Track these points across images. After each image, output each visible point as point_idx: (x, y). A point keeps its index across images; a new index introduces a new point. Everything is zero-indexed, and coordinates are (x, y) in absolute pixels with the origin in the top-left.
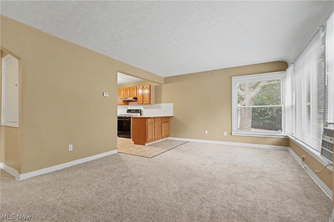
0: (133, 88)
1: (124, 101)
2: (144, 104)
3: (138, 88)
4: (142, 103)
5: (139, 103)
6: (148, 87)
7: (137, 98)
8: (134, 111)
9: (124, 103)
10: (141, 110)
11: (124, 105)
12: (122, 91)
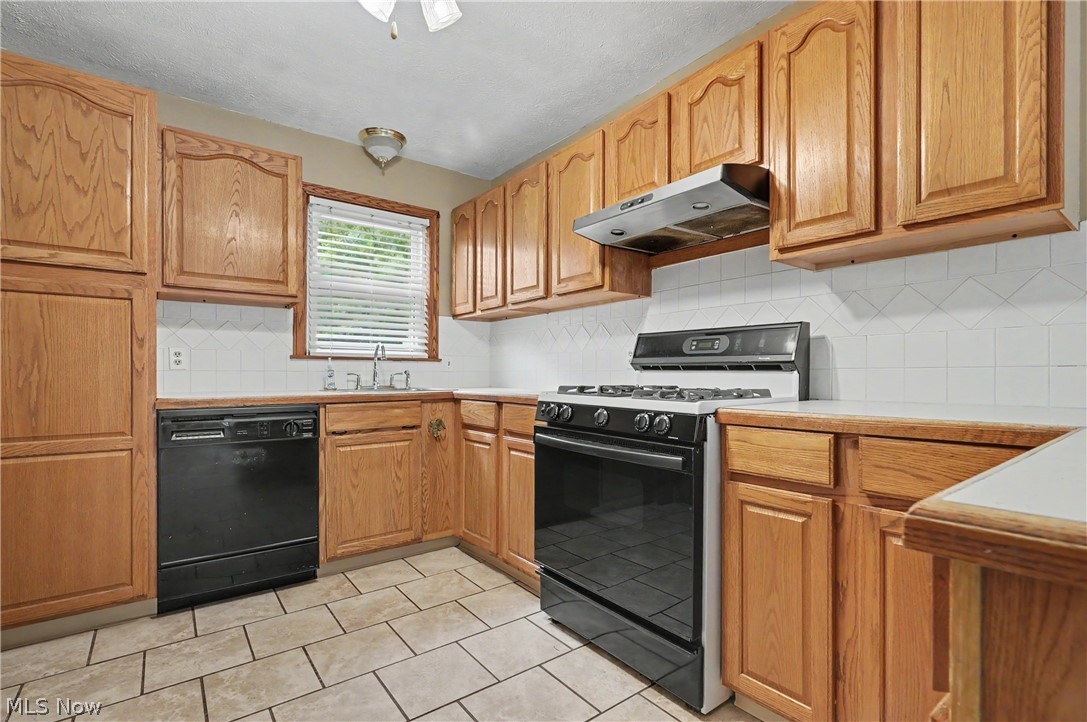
1: (609, 253)
2: (891, 232)
3: (776, 54)
4: (864, 221)
5: (804, 234)
7: (779, 175)
8: (722, 344)
9: (613, 269)
10: (804, 327)
11: (612, 289)
12: (594, 164)
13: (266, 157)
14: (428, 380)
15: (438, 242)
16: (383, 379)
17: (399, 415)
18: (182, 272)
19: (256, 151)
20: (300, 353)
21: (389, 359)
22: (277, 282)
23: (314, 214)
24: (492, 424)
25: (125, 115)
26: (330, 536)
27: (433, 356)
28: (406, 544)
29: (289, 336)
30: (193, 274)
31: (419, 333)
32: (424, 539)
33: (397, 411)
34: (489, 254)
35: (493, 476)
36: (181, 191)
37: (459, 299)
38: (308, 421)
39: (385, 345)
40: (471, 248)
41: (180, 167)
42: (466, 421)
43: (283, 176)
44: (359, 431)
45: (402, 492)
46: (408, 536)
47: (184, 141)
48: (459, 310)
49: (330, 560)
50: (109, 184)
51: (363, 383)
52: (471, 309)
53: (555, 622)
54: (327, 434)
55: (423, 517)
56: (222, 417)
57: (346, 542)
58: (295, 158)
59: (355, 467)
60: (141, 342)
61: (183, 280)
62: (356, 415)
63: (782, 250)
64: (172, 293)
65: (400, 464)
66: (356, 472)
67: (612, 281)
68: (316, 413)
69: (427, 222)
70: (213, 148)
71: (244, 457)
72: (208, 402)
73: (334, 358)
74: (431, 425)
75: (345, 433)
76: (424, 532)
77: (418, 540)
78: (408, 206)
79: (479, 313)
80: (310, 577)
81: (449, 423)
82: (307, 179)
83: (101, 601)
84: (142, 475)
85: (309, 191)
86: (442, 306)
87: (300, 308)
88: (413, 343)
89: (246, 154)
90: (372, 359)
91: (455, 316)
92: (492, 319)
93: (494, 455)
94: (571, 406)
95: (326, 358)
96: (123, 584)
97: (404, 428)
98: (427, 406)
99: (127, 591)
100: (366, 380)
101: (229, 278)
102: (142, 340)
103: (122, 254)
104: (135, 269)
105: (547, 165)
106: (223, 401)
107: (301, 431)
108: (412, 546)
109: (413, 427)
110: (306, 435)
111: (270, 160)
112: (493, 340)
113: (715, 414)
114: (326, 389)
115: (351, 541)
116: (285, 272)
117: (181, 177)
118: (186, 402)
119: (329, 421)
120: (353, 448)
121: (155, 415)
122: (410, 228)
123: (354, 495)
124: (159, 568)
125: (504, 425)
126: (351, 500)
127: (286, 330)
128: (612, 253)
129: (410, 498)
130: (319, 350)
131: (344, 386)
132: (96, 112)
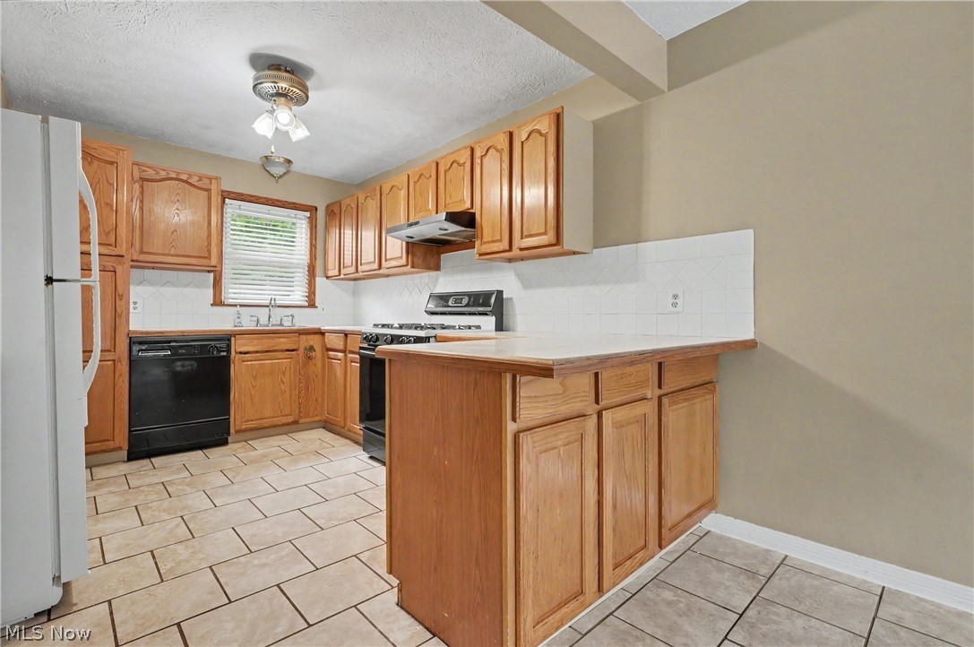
0: (452, 158)
1: (412, 246)
2: (515, 252)
3: (478, 154)
4: (505, 245)
5: (486, 248)
6: (546, 125)
7: (478, 217)
8: (465, 301)
9: (413, 255)
10: (500, 293)
11: (413, 267)
12: (403, 193)
13: (197, 178)
14: (306, 320)
15: (316, 227)
16: (276, 320)
17: (284, 343)
18: (142, 252)
19: (190, 176)
20: (218, 302)
21: (279, 306)
22: (204, 257)
23: (229, 210)
24: (341, 347)
25: (112, 163)
26: (237, 417)
27: (312, 305)
28: (288, 424)
29: (211, 291)
30: (150, 253)
31: (302, 289)
32: (300, 421)
33: (282, 340)
34: (348, 234)
35: (343, 379)
36: (142, 202)
37: (330, 266)
38: (223, 345)
39: (276, 297)
40: (338, 231)
41: (142, 187)
42: (329, 346)
43: (209, 190)
44: (258, 352)
45: (285, 391)
46: (290, 419)
47: (144, 171)
48: (330, 274)
49: (238, 432)
50: (103, 204)
51: (261, 323)
52: (337, 273)
53: (371, 458)
54: (236, 353)
55: (300, 408)
56: (169, 342)
57: (247, 421)
58: (216, 178)
59: (254, 374)
60: (121, 297)
61: (142, 257)
62: (255, 342)
63: (480, 255)
64: (138, 265)
65: (284, 373)
66: (255, 378)
67: (413, 262)
68: (229, 340)
69: (308, 214)
70: (163, 174)
71: (183, 366)
72: (161, 333)
73: (241, 306)
74: (305, 349)
75: (248, 353)
76: (300, 417)
77: (296, 422)
78: (294, 203)
79: (342, 276)
80: (224, 442)
81: (318, 347)
82: (224, 188)
83: (97, 449)
84: (121, 375)
85: (225, 195)
86: (319, 270)
87: (218, 274)
88: (298, 295)
89: (184, 177)
90: (268, 306)
91: (328, 278)
92: (355, 280)
93: (343, 367)
94: (391, 335)
95: (236, 306)
96: (108, 440)
97: (287, 350)
98: (303, 337)
99: (111, 444)
100: (264, 320)
101: (172, 255)
102: (122, 295)
103: (110, 245)
104: (118, 254)
105: (381, 188)
106: (170, 332)
107: (219, 351)
108: (292, 426)
109: (293, 350)
110: (222, 354)
111: (200, 180)
112: (355, 294)
113: (435, 337)
114: (235, 326)
115: (252, 420)
116: (209, 251)
117: (142, 193)
118: (147, 333)
119: (238, 345)
120: (253, 363)
121: (128, 341)
122: (296, 218)
123: (253, 393)
124: (130, 431)
125: (348, 348)
126: (251, 395)
127: (208, 287)
128: (413, 246)
129: (291, 396)
130: (230, 300)
131: (248, 325)
132: (96, 162)
